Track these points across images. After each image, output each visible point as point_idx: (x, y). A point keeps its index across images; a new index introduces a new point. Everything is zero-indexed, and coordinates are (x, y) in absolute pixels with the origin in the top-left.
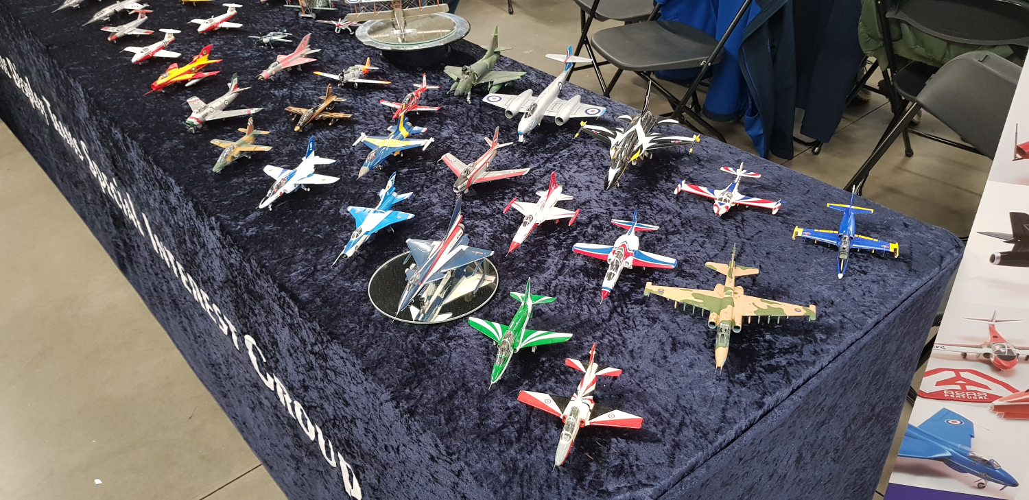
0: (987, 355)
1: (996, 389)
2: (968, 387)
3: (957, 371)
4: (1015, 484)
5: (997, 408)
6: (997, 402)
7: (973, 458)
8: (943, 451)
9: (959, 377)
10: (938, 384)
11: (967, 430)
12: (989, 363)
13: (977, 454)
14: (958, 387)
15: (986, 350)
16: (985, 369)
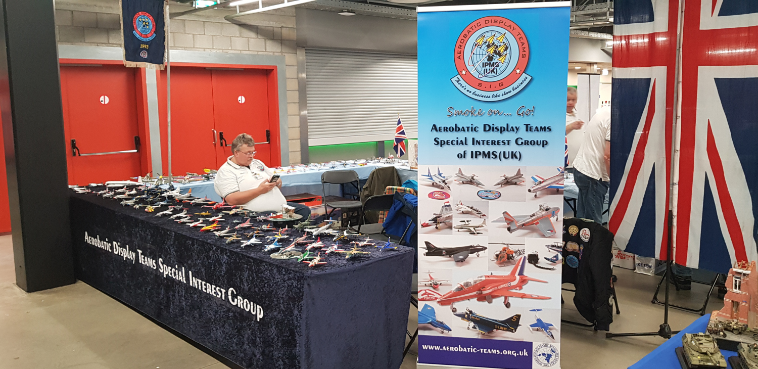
0: (431, 284)
1: (437, 296)
2: (430, 296)
3: (425, 290)
4: (451, 330)
5: (438, 302)
6: (438, 300)
7: (437, 321)
8: (429, 320)
9: (426, 292)
10: (422, 295)
11: (433, 311)
12: (432, 286)
13: (438, 320)
14: (427, 296)
15: (430, 282)
16: (432, 289)
